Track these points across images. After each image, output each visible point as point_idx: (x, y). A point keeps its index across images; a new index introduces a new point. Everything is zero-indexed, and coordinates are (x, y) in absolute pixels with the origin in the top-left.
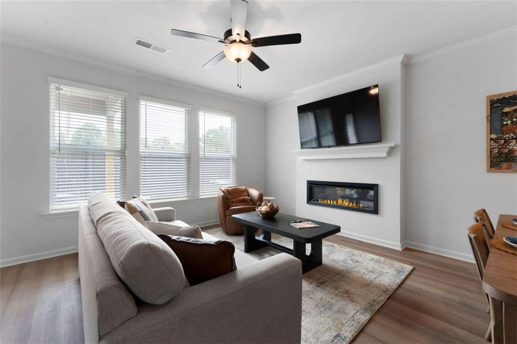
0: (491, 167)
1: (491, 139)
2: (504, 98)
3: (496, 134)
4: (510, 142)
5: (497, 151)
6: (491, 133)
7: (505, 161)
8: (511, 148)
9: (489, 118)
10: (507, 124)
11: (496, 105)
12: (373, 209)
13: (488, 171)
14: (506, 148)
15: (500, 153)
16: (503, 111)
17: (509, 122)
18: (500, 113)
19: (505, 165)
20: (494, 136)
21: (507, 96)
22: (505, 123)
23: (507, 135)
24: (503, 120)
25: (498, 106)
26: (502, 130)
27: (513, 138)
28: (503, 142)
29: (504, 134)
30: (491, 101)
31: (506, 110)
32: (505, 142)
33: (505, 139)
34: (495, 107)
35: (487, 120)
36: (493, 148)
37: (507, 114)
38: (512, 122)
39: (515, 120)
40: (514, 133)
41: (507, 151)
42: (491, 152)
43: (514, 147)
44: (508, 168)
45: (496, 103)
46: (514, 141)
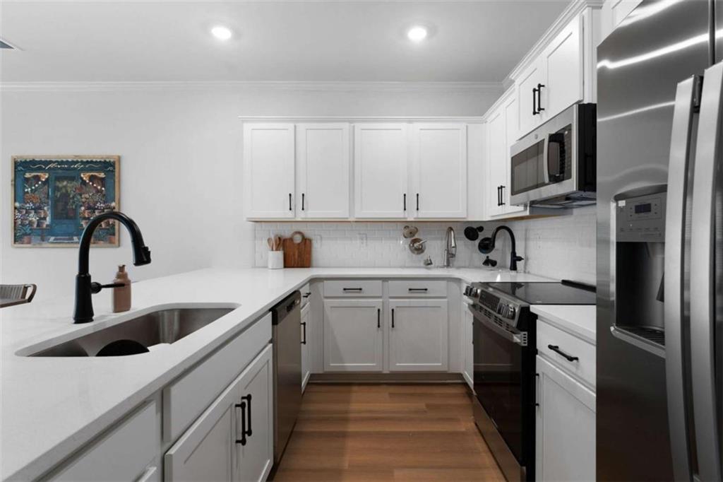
0: (16, 241)
1: (15, 208)
2: (26, 162)
3: (20, 203)
4: (31, 213)
5: (20, 223)
6: (15, 201)
7: (26, 234)
8: (30, 219)
9: (13, 183)
10: (27, 192)
11: (20, 168)
13: (13, 246)
14: (26, 220)
15: (23, 224)
16: (26, 176)
17: (29, 189)
18: (22, 177)
19: (26, 239)
20: (17, 205)
21: (28, 160)
22: (26, 190)
23: (28, 205)
24: (25, 186)
25: (22, 170)
26: (24, 198)
27: (32, 209)
28: (24, 212)
29: (26, 204)
30: (15, 163)
31: (28, 175)
32: (26, 213)
33: (26, 209)
34: (19, 171)
36: (16, 219)
37: (27, 180)
38: (32, 190)
39: (33, 188)
40: (33, 203)
41: (27, 222)
42: (15, 223)
43: (33, 218)
44: (29, 243)
45: (20, 165)
46: (33, 211)
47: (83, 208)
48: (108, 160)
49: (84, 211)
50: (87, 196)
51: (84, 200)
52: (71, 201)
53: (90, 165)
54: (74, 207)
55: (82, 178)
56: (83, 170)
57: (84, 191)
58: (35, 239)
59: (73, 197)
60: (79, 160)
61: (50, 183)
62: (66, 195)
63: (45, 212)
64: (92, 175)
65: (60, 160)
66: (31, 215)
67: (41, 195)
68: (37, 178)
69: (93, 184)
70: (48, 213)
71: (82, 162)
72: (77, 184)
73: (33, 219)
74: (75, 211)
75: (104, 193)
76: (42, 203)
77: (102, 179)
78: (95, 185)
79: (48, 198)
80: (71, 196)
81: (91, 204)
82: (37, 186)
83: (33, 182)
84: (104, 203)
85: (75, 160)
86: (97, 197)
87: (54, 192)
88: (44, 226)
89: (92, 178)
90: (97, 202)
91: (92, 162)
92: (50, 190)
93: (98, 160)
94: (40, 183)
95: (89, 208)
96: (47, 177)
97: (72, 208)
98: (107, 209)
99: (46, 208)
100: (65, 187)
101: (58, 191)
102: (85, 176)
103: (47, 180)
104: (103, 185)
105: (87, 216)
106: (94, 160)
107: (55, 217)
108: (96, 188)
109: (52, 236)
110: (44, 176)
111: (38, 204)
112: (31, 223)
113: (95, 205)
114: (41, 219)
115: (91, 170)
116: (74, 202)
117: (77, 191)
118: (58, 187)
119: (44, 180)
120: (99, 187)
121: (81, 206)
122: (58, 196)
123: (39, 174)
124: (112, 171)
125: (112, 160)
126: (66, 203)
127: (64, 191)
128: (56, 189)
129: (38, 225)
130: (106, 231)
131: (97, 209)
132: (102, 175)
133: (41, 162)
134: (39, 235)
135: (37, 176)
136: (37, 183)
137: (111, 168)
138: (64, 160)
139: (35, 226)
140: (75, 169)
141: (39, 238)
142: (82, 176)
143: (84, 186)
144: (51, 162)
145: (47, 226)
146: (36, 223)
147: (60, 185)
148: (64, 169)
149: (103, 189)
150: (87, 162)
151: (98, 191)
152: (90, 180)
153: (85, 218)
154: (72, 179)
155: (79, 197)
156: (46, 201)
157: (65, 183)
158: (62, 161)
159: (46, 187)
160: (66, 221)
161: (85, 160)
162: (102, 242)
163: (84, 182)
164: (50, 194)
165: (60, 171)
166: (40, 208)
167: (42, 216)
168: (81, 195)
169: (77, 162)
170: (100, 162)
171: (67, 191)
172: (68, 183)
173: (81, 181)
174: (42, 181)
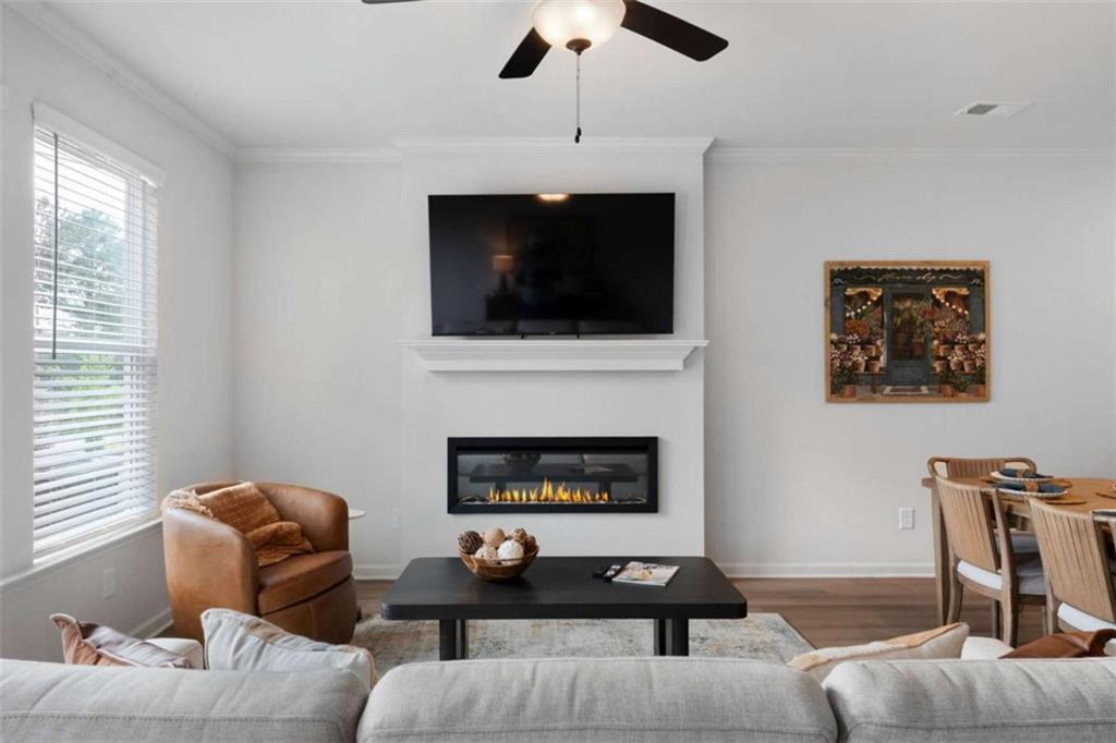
0: (833, 392)
1: (832, 342)
2: (846, 270)
3: (838, 333)
4: (855, 349)
5: (838, 365)
6: (832, 332)
7: (848, 383)
8: (855, 359)
9: (829, 303)
10: (850, 318)
11: (837, 281)
12: (645, 500)
13: (829, 401)
14: (850, 359)
15: (842, 367)
16: (847, 293)
17: (853, 313)
18: (841, 295)
19: (848, 389)
20: (834, 337)
21: (850, 268)
22: (848, 315)
23: (851, 337)
24: (846, 309)
25: (840, 284)
26: (845, 327)
27: (858, 344)
28: (845, 347)
29: (848, 335)
30: (832, 272)
31: (850, 292)
32: (848, 349)
33: (848, 344)
34: (835, 284)
35: (826, 305)
36: (833, 359)
37: (849, 299)
38: (857, 314)
39: (859, 311)
40: (858, 334)
41: (850, 364)
42: (832, 365)
43: (859, 357)
44: (853, 395)
45: (837, 277)
46: (859, 347)
47: (936, 342)
48: (972, 268)
49: (938, 347)
50: (942, 323)
51: (937, 330)
52: (918, 331)
53: (945, 275)
54: (922, 340)
55: (933, 296)
56: (935, 284)
57: (936, 316)
58: (862, 390)
59: (922, 325)
60: (929, 268)
61: (885, 302)
62: (911, 321)
63: (877, 348)
64: (949, 293)
65: (898, 268)
66: (856, 353)
67: (871, 321)
68: (865, 296)
69: (951, 305)
70: (882, 349)
71: (933, 272)
72: (927, 305)
73: (860, 359)
74: (924, 346)
75: (968, 318)
76: (871, 333)
77: (965, 298)
78: (954, 307)
79: (882, 327)
80: (918, 323)
81: (949, 336)
82: (864, 307)
83: (860, 302)
84: (968, 333)
85: (922, 268)
86: (957, 326)
87: (891, 317)
88: (877, 370)
89: (949, 296)
90: (957, 333)
91: (948, 271)
92: (885, 314)
93: (958, 268)
94: (869, 303)
95: (945, 342)
96: (880, 294)
97: (920, 343)
98: (972, 343)
99: (879, 343)
100: (909, 309)
101: (898, 315)
102: (939, 293)
103: (880, 299)
104: (967, 308)
105: (942, 354)
106: (952, 268)
107: (894, 355)
108: (954, 310)
109: (888, 384)
110: (876, 293)
111: (866, 336)
112: (856, 365)
113: (955, 337)
114: (871, 358)
115: (949, 283)
116: (922, 333)
117: (927, 317)
118: (898, 310)
119: (875, 299)
120: (960, 310)
121: (934, 339)
122: (899, 322)
123: (867, 290)
124: (979, 285)
125: (979, 268)
126: (911, 336)
127: (906, 315)
128: (895, 313)
129: (867, 369)
130: (970, 377)
131: (957, 343)
132: (964, 291)
133: (869, 271)
134: (867, 384)
135: (865, 293)
136: (866, 304)
137: (977, 281)
138: (906, 268)
139: (862, 369)
140: (922, 282)
141: (869, 387)
142: (934, 292)
143: (937, 309)
144: (885, 271)
145: (881, 369)
146: (864, 365)
147: (901, 308)
148: (905, 282)
149: (966, 312)
150: (942, 271)
151: (959, 316)
152: (947, 300)
153: (939, 358)
154: (918, 297)
155: (930, 325)
156: (879, 330)
157: (908, 304)
158: (902, 270)
159: (879, 309)
160: (911, 362)
161: (937, 268)
162: (964, 394)
163: (937, 303)
164: (886, 319)
165: (900, 285)
166: (870, 342)
167: (874, 354)
168: (932, 322)
169: (925, 271)
170: (961, 271)
171: (912, 317)
172: (912, 303)
173: (932, 301)
174: (872, 301)
